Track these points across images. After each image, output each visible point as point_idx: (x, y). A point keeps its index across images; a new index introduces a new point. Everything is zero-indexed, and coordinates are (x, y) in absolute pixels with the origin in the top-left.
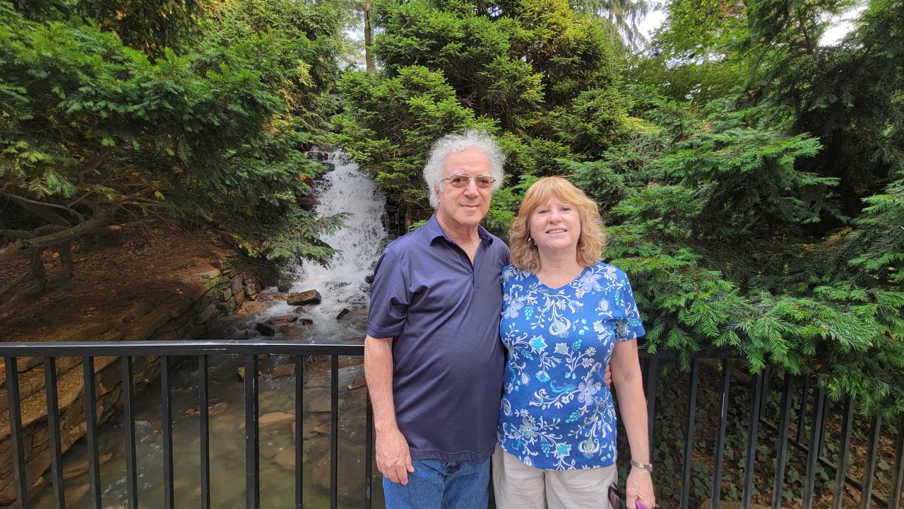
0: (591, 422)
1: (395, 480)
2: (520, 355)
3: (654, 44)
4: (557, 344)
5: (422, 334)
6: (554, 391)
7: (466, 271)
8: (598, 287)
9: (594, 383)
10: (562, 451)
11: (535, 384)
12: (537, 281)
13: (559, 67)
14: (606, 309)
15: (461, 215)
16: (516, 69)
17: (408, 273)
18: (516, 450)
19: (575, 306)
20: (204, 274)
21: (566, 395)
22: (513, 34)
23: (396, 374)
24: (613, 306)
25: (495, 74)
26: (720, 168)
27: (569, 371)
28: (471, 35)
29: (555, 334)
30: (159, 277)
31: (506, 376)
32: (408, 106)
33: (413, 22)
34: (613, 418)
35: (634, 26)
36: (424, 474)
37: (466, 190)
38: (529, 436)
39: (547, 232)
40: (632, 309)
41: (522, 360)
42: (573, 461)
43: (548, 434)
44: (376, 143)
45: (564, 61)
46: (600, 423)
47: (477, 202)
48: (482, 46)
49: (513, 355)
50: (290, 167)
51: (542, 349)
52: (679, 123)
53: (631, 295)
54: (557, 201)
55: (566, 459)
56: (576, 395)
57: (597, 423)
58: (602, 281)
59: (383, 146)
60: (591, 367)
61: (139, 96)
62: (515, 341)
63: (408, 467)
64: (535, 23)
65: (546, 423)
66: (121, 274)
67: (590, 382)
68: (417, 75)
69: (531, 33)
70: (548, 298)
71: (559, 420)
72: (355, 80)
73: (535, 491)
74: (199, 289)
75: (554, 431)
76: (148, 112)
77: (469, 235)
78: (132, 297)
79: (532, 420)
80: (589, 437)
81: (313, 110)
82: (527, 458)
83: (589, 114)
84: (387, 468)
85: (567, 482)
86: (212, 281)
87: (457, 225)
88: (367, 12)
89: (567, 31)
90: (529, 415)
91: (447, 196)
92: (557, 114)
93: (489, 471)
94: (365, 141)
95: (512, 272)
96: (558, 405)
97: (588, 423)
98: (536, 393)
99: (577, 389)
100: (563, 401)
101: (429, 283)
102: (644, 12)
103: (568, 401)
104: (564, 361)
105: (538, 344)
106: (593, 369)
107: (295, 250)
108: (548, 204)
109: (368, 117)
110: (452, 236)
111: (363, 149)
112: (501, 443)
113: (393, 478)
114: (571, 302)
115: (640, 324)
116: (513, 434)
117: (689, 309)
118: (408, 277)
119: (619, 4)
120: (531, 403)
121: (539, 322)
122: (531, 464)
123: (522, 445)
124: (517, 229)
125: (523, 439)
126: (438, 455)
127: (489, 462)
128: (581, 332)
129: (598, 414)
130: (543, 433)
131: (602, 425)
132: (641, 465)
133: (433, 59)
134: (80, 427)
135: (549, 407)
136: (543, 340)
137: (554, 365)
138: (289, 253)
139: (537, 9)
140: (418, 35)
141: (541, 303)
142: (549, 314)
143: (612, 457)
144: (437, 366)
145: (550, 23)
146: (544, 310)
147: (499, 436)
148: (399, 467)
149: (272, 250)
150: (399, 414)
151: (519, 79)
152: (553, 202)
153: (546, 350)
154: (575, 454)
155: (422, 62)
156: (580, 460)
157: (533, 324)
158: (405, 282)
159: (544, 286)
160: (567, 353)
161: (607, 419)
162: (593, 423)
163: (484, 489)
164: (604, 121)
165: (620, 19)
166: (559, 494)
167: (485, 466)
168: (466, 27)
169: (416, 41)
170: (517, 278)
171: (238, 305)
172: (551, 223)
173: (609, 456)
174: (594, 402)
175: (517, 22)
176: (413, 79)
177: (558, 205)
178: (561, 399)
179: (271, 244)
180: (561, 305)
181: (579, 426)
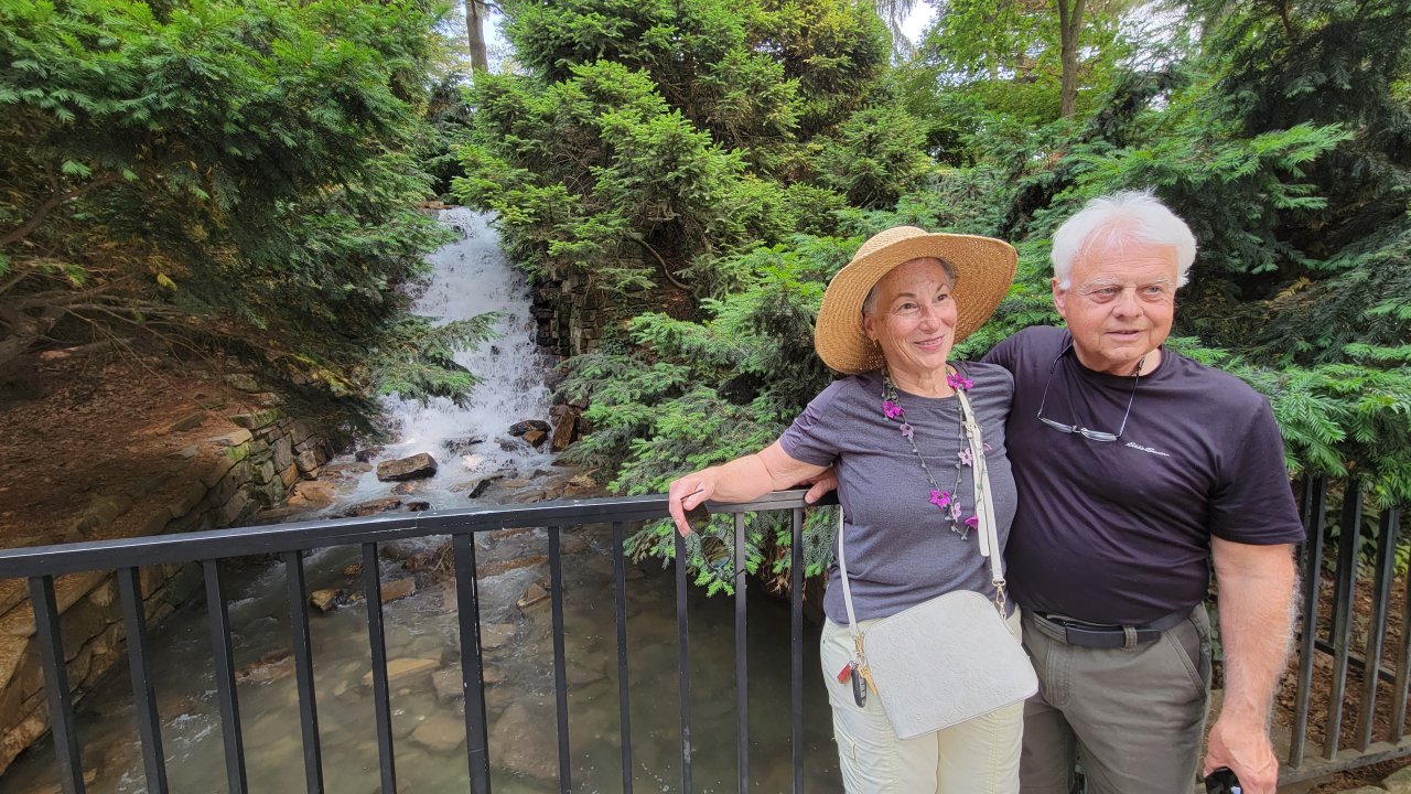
3: (922, 52)
13: (819, 72)
16: (759, 73)
20: (220, 438)
25: (726, 79)
28: (686, 14)
30: (134, 449)
35: (894, 25)
44: (544, 193)
45: (827, 63)
48: (703, 33)
59: (556, 197)
61: (135, 85)
66: (54, 449)
68: (608, 78)
69: (775, 16)
72: (496, 84)
74: (216, 464)
76: (156, 115)
78: (86, 488)
83: (870, 147)
86: (237, 450)
89: (829, 17)
92: (818, 147)
94: (523, 190)
107: (418, 379)
109: (523, 149)
111: (520, 203)
133: (630, 53)
134: (23, 729)
140: (599, 10)
151: (765, 88)
155: (611, 55)
164: (893, 156)
169: (599, 20)
171: (289, 490)
176: (600, 84)
179: (371, 370)
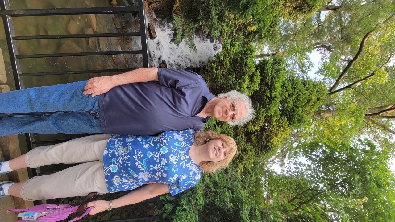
0: (129, 179)
1: (86, 88)
2: (157, 142)
3: (269, 171)
4: (166, 159)
5: (163, 95)
6: (143, 161)
7: (192, 113)
8: (192, 173)
9: (148, 178)
10: (114, 168)
11: (145, 151)
12: (191, 145)
13: (262, 136)
14: (183, 178)
15: (218, 109)
16: (260, 119)
17: (191, 87)
18: (109, 146)
19: (183, 164)
21: (142, 166)
22: (274, 116)
23: (140, 84)
24: (185, 181)
25: (258, 111)
26: (241, 212)
27: (154, 166)
28: (273, 99)
29: (170, 157)
31: (146, 136)
32: (244, 76)
33: (277, 75)
34: (131, 188)
35: (275, 162)
36: (91, 102)
37: (229, 110)
38: (118, 152)
39: (214, 148)
40: (183, 189)
41: (155, 143)
42: (109, 174)
43: (122, 160)
44: (228, 63)
45: (264, 138)
46: (129, 183)
47: (224, 115)
48: (269, 104)
49: (157, 139)
50: (215, 24)
51: (162, 152)
52: (246, 188)
53: (189, 188)
54: (228, 150)
55: (110, 170)
56: (143, 171)
57: (129, 182)
58: (194, 174)
59: (227, 66)
60: (157, 176)
62: (164, 140)
63: (94, 94)
64: (278, 125)
65: (127, 159)
67: (149, 176)
68: (257, 79)
69: (274, 123)
70: (185, 152)
71: (129, 165)
72: (253, 51)
73: (89, 156)
75: (123, 164)
77: (208, 113)
79: (127, 152)
80: (122, 179)
81: (236, 33)
82: (107, 152)
84: (92, 83)
85: (97, 172)
87: (213, 107)
88: (275, 54)
89: (275, 138)
90: (129, 150)
91: (226, 102)
92: (243, 138)
93: (94, 133)
94: (228, 57)
95: (193, 133)
96: (137, 163)
97: (129, 178)
98: (141, 152)
99: (146, 171)
100: (139, 166)
101: (187, 97)
102: (281, 165)
103: (139, 168)
104: (158, 164)
105: (164, 150)
106: (156, 177)
107: (178, 27)
108: (226, 147)
109: (238, 58)
110: (208, 105)
111: (225, 56)
112: (111, 138)
113: (87, 87)
114: (184, 162)
115: (176, 193)
116: (118, 143)
117: (182, 211)
118: (189, 87)
119: (283, 155)
120: (135, 151)
121: (174, 149)
122: (104, 154)
123: (114, 148)
124: (213, 134)
125: (116, 149)
126: (102, 108)
127: (99, 133)
128: (173, 169)
129: (133, 182)
130: (121, 158)
131: (128, 184)
132: (110, 205)
133: (263, 85)
135: (135, 159)
136: (166, 152)
137: (155, 159)
138: (177, 24)
139: (284, 125)
140: (272, 77)
141: (182, 149)
142: (178, 153)
143: (113, 191)
144: (148, 104)
145: (278, 131)
146: (179, 151)
147: (115, 136)
148: (94, 89)
149: (177, 16)
150: (120, 87)
151: (257, 121)
152: (227, 149)
153: (162, 154)
154: (113, 175)
155: (262, 80)
156: (109, 177)
157: (173, 146)
158: (186, 86)
159: (189, 149)
160: (162, 164)
161: (131, 186)
162: (129, 180)
163: (84, 131)
164: (242, 157)
165: (278, 156)
166: (90, 169)
167: (98, 131)
168: (276, 97)
169: (270, 77)
170: (190, 136)
172: (219, 149)
173: (113, 190)
174: (140, 179)
175: (278, 117)
176: (255, 77)
177: (226, 151)
178: (140, 164)
179: (180, 16)
180: (183, 158)
181: (127, 174)
